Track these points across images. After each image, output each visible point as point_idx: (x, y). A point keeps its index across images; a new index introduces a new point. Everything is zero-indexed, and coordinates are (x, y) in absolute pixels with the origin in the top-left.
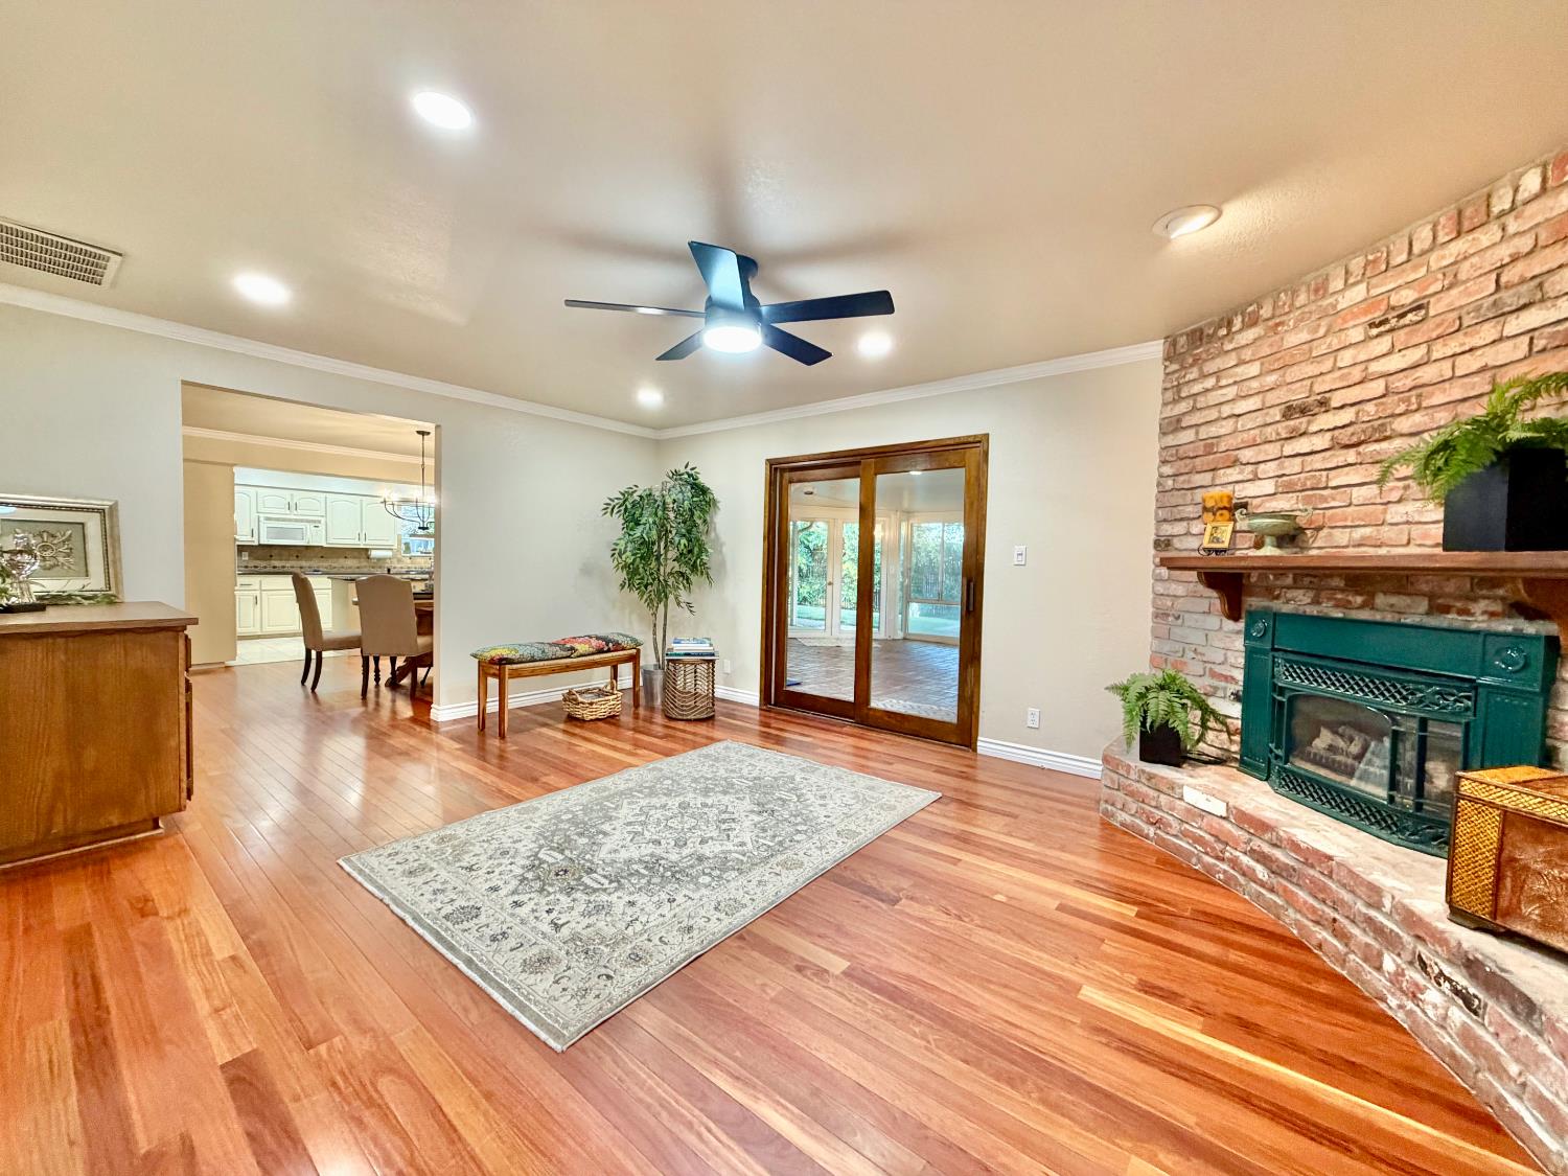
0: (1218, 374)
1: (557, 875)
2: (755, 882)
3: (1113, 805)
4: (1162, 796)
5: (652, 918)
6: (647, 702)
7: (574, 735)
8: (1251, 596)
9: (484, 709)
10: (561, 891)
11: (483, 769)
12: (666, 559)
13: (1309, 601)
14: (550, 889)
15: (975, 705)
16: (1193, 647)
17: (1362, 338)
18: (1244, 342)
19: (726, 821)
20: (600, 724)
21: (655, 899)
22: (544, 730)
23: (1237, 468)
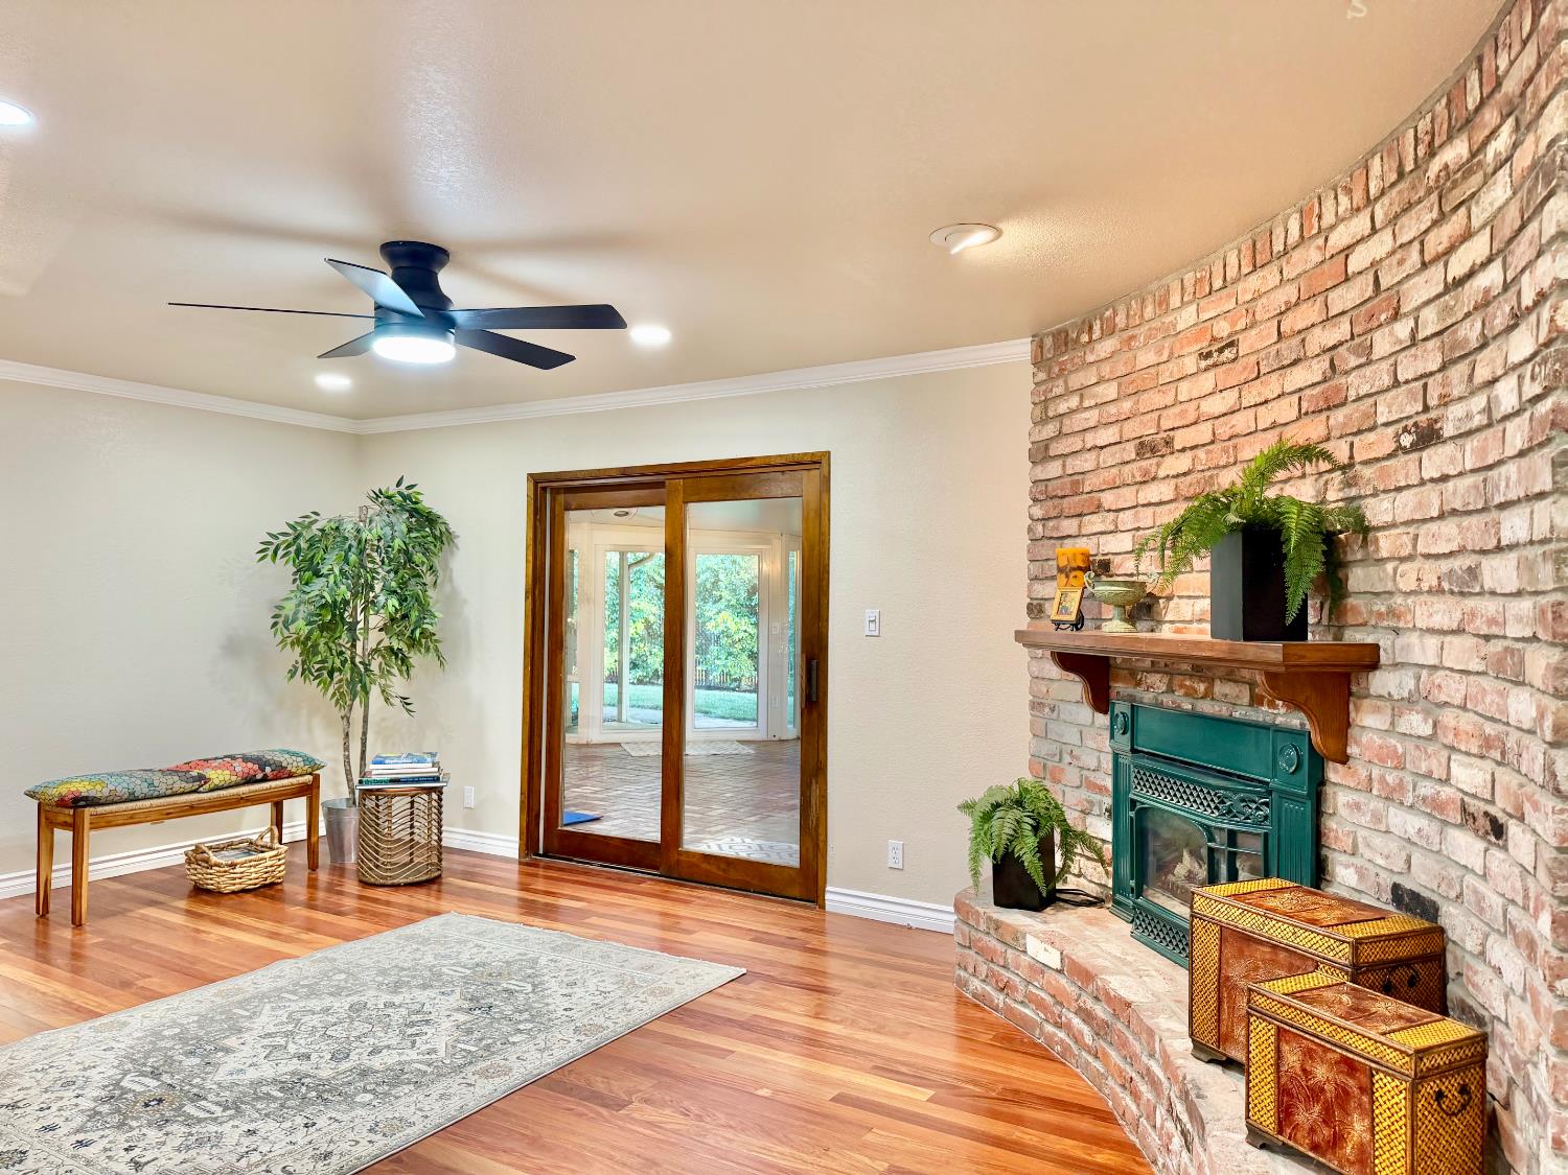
0: (1081, 391)
1: (147, 1105)
2: (435, 1096)
3: (966, 970)
4: (1010, 951)
5: (276, 1147)
6: (333, 859)
7: (200, 916)
8: (1117, 682)
9: (47, 882)
10: (149, 1125)
11: (45, 974)
12: (366, 629)
13: (1164, 688)
14: (134, 1124)
15: (821, 838)
16: (1069, 748)
17: (1195, 370)
18: (1103, 355)
19: (416, 1024)
20: (249, 898)
21: (286, 1125)
22: (152, 912)
23: (1100, 515)
